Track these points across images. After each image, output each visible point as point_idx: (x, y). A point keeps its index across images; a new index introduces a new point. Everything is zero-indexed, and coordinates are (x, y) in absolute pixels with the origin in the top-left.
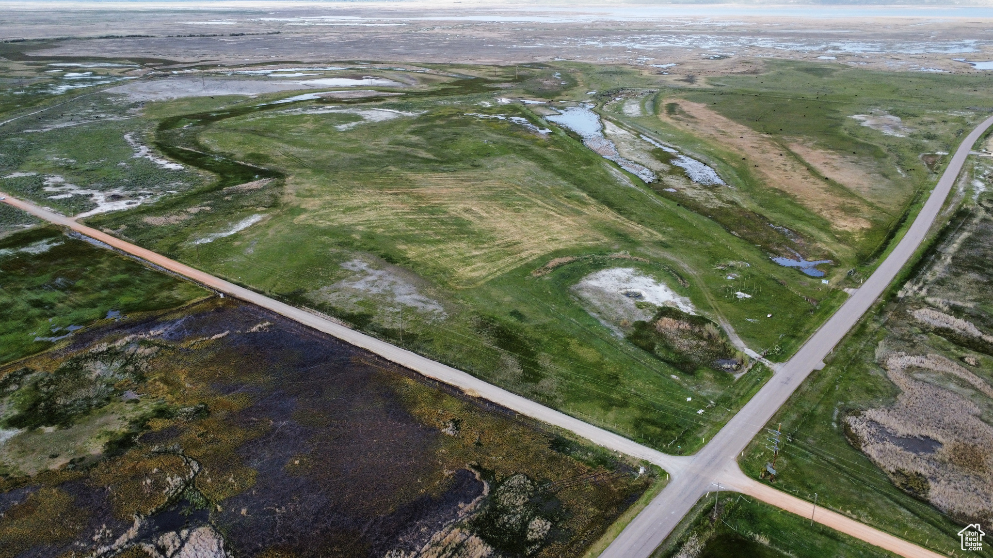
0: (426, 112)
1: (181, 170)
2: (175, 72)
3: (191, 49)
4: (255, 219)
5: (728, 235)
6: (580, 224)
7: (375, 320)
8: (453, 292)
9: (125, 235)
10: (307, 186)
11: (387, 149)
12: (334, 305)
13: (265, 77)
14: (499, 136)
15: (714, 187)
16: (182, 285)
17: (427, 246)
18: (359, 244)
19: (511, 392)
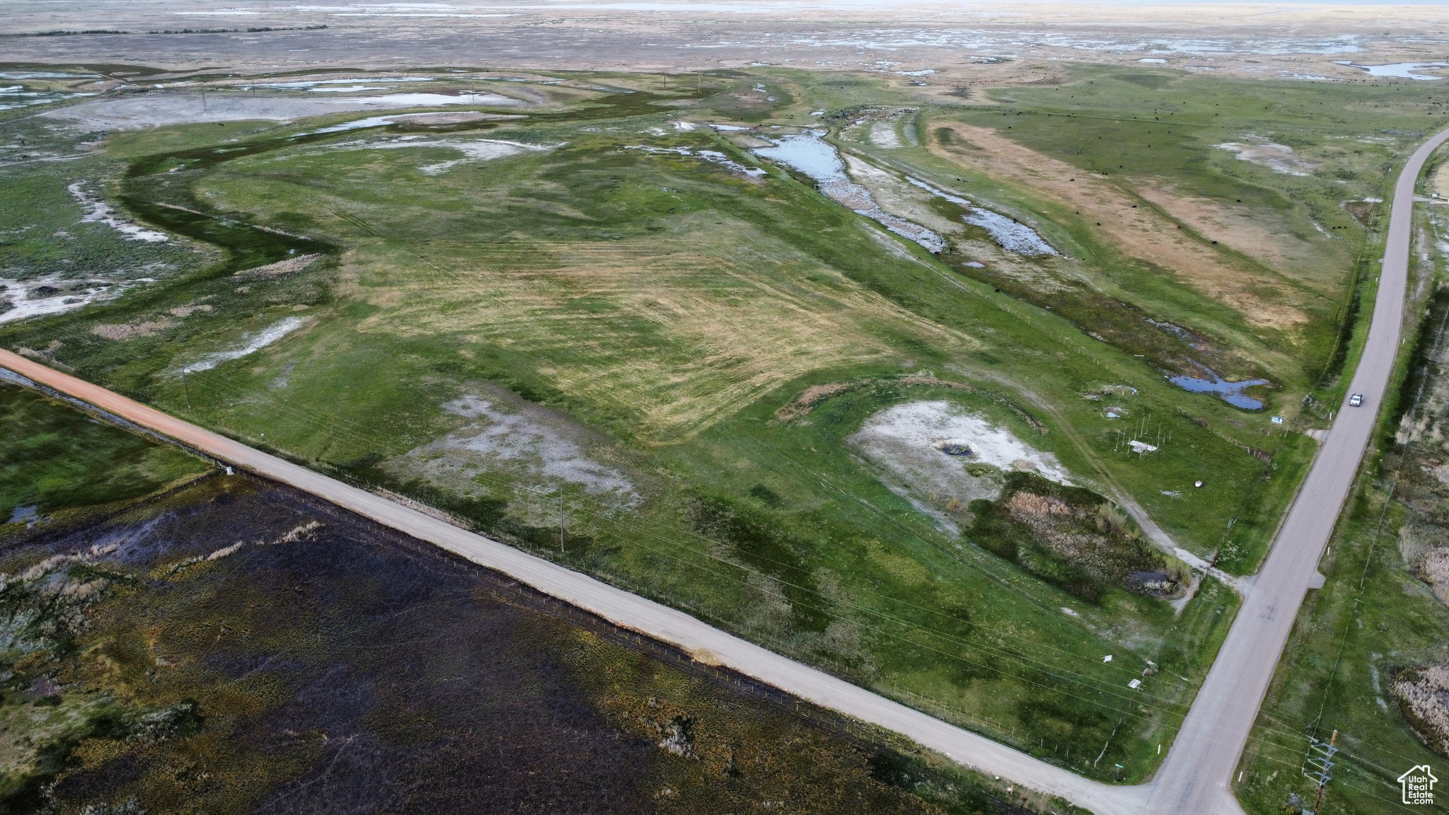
0: (564, 144)
1: (163, 242)
2: (159, 86)
3: (184, 51)
4: (290, 325)
5: (1085, 339)
6: (841, 324)
7: (511, 511)
8: (644, 453)
9: (58, 359)
10: (378, 267)
11: (508, 203)
12: (435, 484)
13: (304, 93)
14: (685, 181)
15: (1041, 259)
16: (157, 452)
17: (590, 368)
18: (473, 367)
19: (777, 652)
